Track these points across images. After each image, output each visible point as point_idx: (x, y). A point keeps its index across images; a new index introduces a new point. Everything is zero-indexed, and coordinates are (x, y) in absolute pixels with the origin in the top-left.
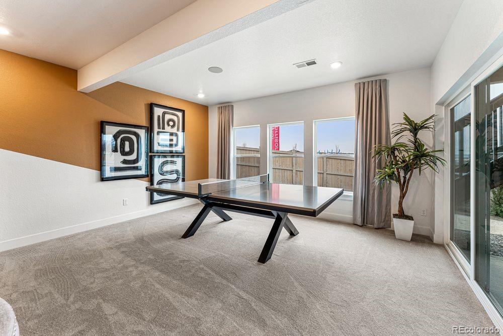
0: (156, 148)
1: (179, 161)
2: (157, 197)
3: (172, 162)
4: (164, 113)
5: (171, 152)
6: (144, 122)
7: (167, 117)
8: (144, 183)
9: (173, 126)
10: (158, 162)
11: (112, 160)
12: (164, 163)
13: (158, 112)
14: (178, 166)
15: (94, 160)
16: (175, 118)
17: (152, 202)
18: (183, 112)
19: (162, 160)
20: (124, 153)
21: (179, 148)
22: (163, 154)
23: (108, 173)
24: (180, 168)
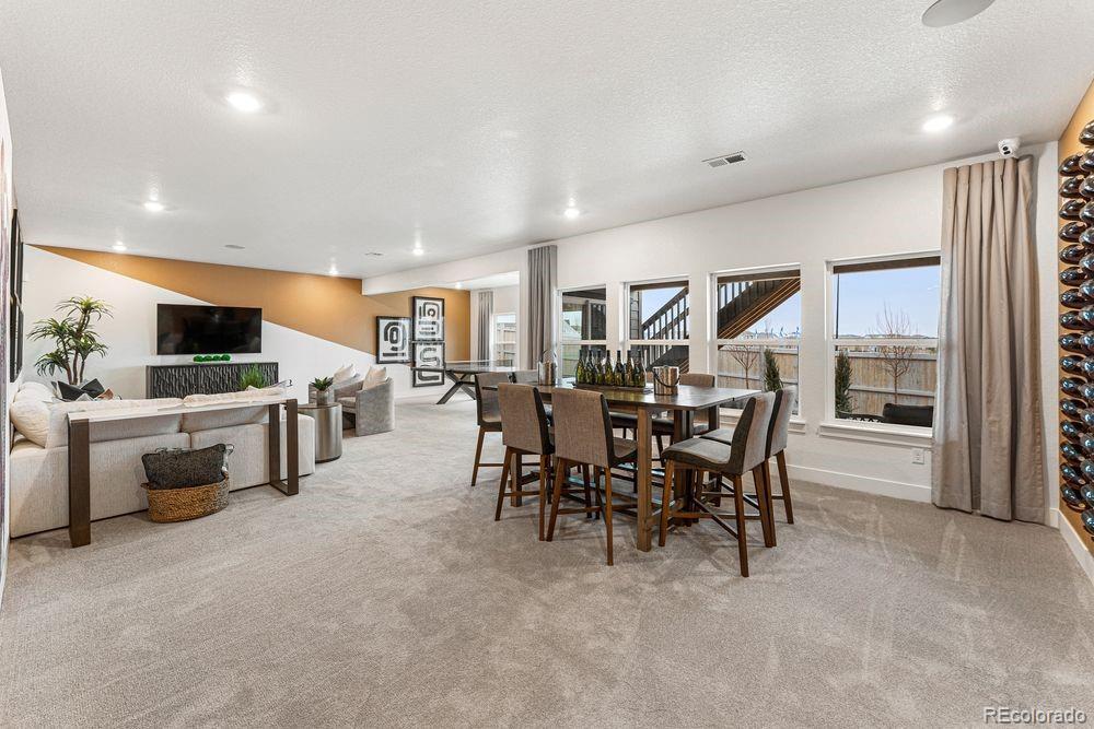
0: (418, 336)
1: (439, 348)
2: (418, 382)
3: (435, 350)
4: (425, 304)
5: (434, 340)
6: (407, 313)
7: (428, 307)
8: (407, 368)
9: (433, 316)
10: (419, 349)
11: (385, 346)
12: (425, 350)
13: (420, 303)
14: (439, 354)
15: (372, 347)
16: (435, 308)
17: (414, 385)
18: (443, 300)
19: (423, 347)
20: (393, 342)
21: (438, 336)
22: (426, 342)
23: (382, 358)
24: (440, 356)
